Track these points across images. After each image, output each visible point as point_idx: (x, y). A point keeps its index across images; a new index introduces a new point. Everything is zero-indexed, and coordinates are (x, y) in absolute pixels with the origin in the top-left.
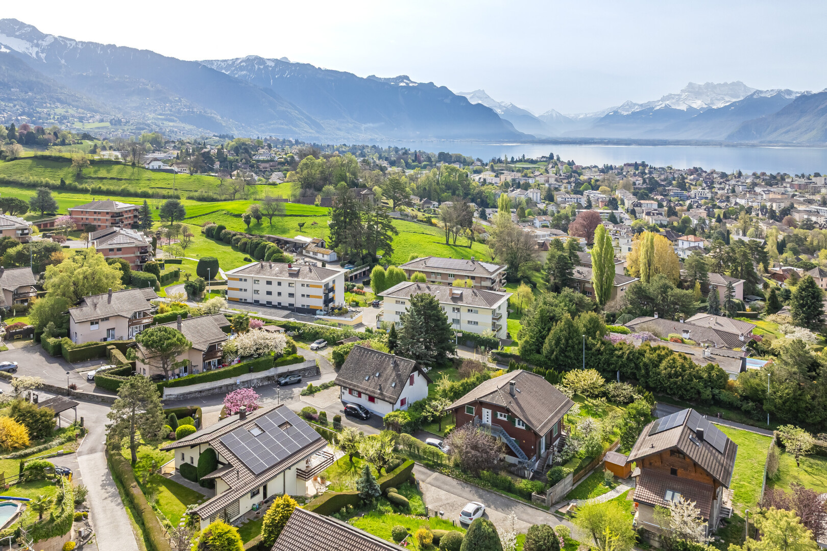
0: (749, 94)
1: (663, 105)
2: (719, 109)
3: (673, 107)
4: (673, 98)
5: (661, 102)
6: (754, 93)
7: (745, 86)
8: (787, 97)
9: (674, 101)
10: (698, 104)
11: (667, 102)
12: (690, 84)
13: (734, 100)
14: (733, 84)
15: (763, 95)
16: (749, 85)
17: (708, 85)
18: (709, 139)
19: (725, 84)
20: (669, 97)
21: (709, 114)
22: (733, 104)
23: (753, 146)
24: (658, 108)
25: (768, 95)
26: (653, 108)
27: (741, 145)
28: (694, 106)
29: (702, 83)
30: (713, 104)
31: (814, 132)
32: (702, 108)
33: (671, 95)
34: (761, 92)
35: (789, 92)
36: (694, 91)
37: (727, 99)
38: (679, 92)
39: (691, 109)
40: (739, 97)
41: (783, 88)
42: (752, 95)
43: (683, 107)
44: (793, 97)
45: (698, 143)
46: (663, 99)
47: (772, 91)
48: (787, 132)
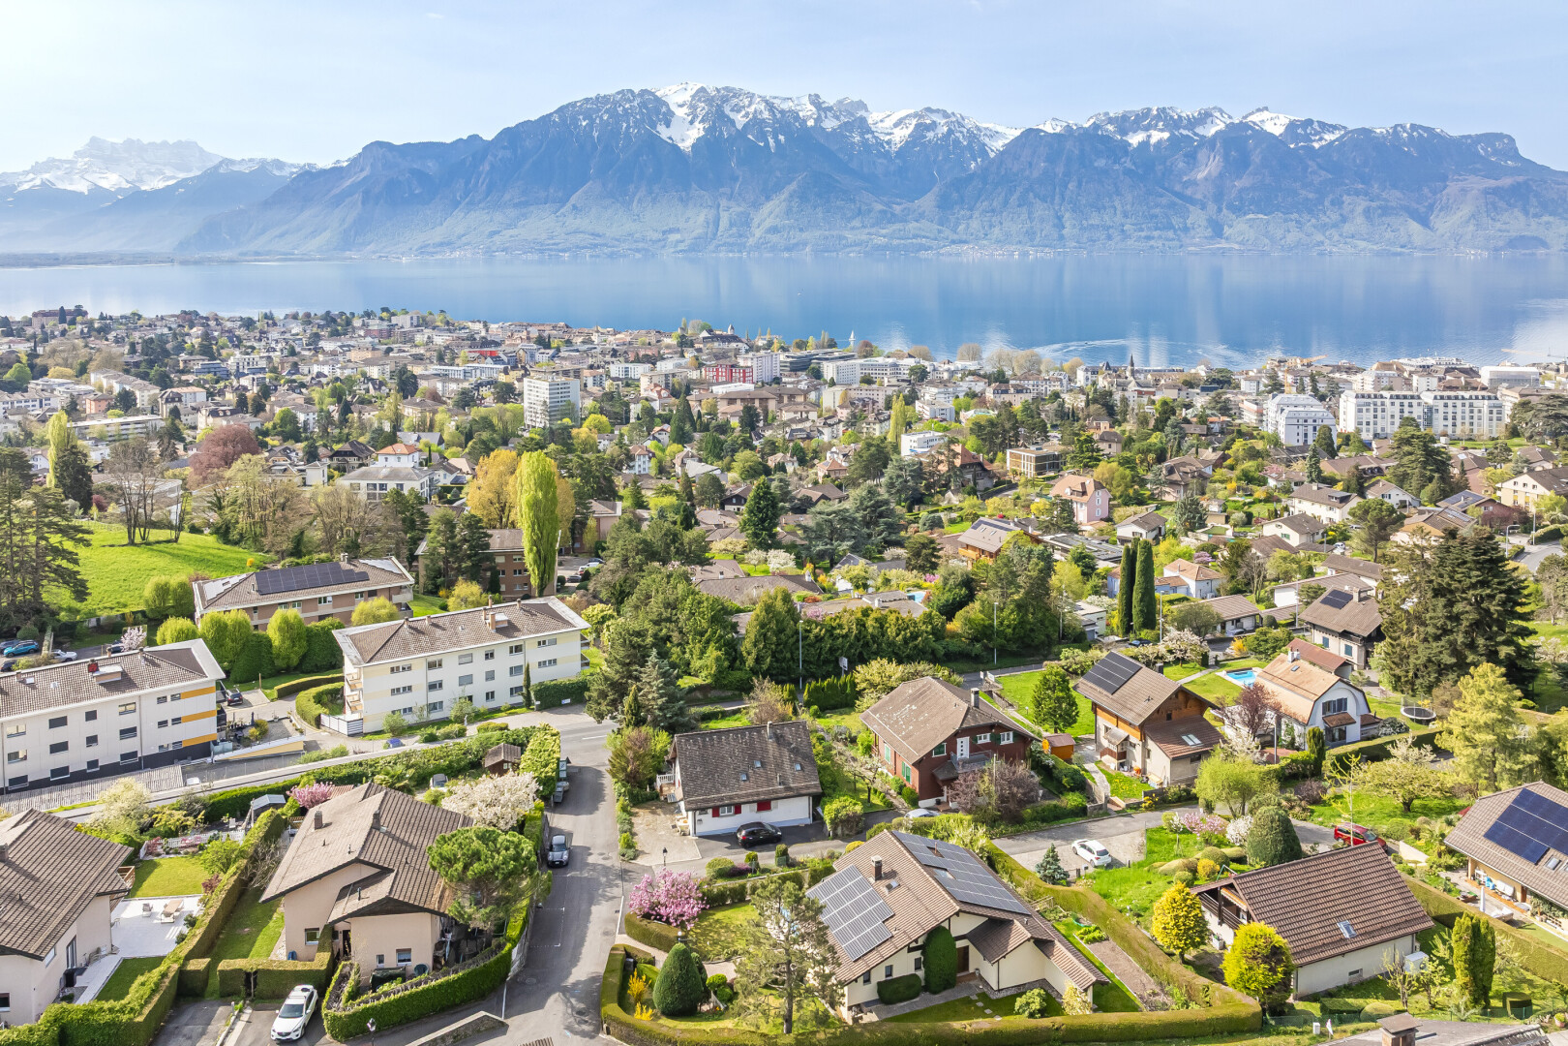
0: (210, 164)
1: (38, 182)
2: (156, 193)
3: (61, 186)
4: (59, 168)
5: (31, 176)
6: (221, 163)
7: (201, 150)
8: (277, 173)
9: (59, 173)
10: (111, 181)
11: (46, 176)
12: (93, 140)
13: (182, 175)
14: (179, 144)
15: (236, 168)
16: (208, 148)
17: (130, 144)
18: (140, 249)
19: (165, 144)
20: (51, 164)
21: (135, 201)
22: (181, 184)
23: (231, 261)
24: (26, 186)
25: (245, 169)
26: (14, 187)
27: (210, 260)
28: (104, 184)
29: (119, 140)
30: (142, 181)
31: (327, 235)
32: (120, 190)
33: (54, 160)
34: (232, 162)
35: (279, 164)
36: (99, 153)
37: (168, 172)
38: (70, 156)
39: (97, 192)
40: (189, 170)
41: (270, 156)
42: (216, 168)
43: (81, 187)
44: (286, 172)
45: (123, 260)
46: (37, 169)
47: (251, 160)
48: (282, 235)
